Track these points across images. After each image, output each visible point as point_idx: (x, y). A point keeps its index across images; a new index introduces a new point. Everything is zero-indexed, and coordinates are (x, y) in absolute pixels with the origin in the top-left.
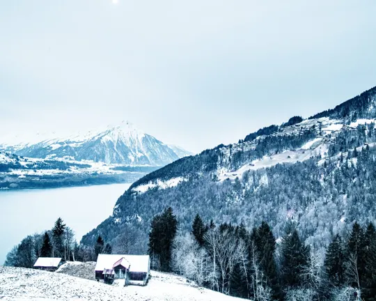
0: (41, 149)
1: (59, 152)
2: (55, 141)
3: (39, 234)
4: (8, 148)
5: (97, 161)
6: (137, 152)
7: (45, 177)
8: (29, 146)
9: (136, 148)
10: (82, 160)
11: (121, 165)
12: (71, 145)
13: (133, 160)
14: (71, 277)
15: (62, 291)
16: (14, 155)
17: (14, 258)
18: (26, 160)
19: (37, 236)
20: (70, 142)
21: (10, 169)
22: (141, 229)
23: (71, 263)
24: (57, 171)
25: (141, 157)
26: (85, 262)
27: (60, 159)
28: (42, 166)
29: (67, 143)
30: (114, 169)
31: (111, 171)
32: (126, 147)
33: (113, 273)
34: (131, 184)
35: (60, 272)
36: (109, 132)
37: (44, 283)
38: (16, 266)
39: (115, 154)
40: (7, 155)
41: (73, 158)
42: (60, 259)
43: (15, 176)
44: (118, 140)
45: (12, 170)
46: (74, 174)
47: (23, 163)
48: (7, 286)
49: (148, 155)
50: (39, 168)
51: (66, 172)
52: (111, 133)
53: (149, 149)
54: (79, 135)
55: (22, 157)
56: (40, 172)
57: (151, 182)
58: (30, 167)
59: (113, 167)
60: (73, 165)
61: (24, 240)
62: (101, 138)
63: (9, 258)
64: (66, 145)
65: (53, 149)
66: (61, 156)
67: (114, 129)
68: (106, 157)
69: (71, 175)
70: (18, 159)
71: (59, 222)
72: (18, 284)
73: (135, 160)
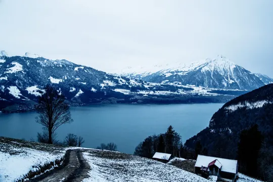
0: (159, 76)
1: (171, 79)
2: (168, 71)
3: (157, 135)
4: (137, 75)
5: (198, 86)
6: (229, 79)
7: (161, 96)
8: (150, 74)
9: (229, 76)
10: (188, 85)
11: (216, 89)
12: (179, 74)
13: (226, 85)
14: (178, 169)
15: (172, 177)
16: (140, 80)
17: (140, 151)
18: (148, 84)
19: (155, 137)
20: (179, 72)
21: (138, 90)
22: (231, 139)
23: (178, 158)
24: (169, 92)
25: (233, 83)
26: (188, 159)
27: (171, 84)
28: (159, 89)
29: (176, 72)
30: (211, 92)
31: (209, 93)
32: (221, 75)
33: (208, 170)
34: (224, 104)
35: (170, 164)
36: (208, 64)
37: (160, 170)
38: (142, 156)
39: (211, 81)
40: (136, 80)
41: (180, 83)
42: (170, 155)
43: (141, 95)
44: (214, 70)
45: (139, 91)
46: (181, 95)
47: (146, 86)
48: (136, 169)
49: (238, 82)
50: (157, 90)
51: (176, 93)
52: (209, 64)
53: (239, 77)
54: (185, 66)
55: (145, 82)
56: (158, 93)
57: (240, 103)
58: (151, 89)
59: (210, 90)
60: (181, 88)
61: (146, 139)
62: (201, 68)
63: (136, 150)
64: (175, 73)
65: (167, 76)
66: (172, 82)
67: (211, 62)
68: (205, 83)
69: (178, 96)
70: (143, 84)
71: (170, 128)
72: (143, 168)
73: (228, 86)
